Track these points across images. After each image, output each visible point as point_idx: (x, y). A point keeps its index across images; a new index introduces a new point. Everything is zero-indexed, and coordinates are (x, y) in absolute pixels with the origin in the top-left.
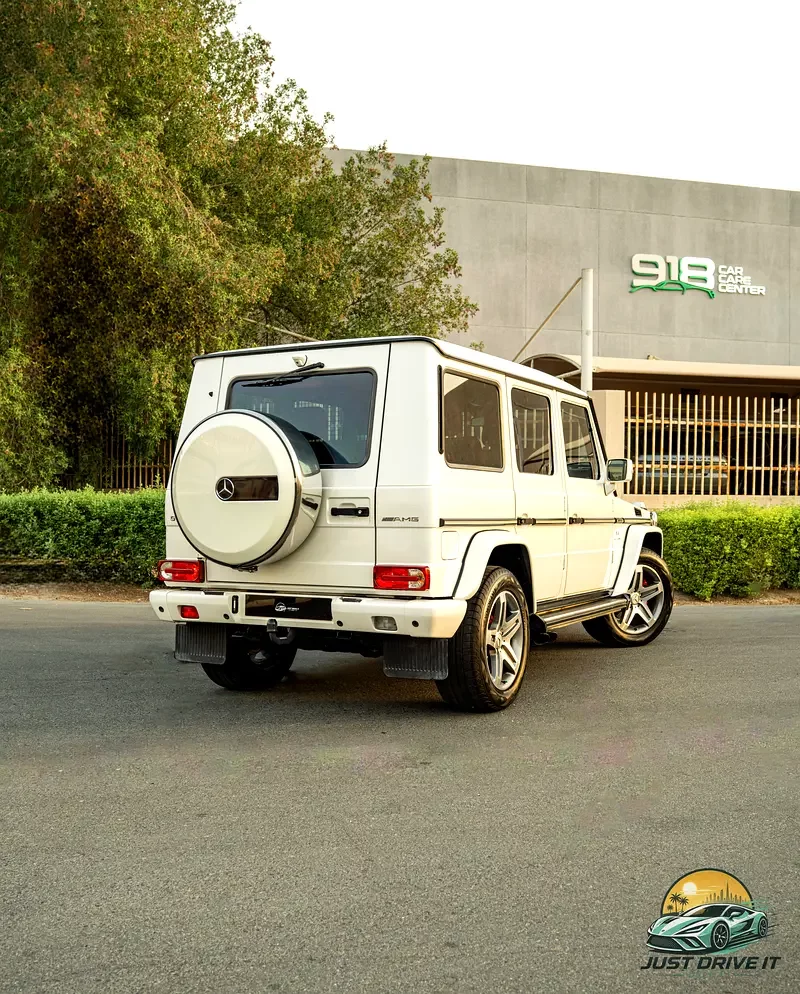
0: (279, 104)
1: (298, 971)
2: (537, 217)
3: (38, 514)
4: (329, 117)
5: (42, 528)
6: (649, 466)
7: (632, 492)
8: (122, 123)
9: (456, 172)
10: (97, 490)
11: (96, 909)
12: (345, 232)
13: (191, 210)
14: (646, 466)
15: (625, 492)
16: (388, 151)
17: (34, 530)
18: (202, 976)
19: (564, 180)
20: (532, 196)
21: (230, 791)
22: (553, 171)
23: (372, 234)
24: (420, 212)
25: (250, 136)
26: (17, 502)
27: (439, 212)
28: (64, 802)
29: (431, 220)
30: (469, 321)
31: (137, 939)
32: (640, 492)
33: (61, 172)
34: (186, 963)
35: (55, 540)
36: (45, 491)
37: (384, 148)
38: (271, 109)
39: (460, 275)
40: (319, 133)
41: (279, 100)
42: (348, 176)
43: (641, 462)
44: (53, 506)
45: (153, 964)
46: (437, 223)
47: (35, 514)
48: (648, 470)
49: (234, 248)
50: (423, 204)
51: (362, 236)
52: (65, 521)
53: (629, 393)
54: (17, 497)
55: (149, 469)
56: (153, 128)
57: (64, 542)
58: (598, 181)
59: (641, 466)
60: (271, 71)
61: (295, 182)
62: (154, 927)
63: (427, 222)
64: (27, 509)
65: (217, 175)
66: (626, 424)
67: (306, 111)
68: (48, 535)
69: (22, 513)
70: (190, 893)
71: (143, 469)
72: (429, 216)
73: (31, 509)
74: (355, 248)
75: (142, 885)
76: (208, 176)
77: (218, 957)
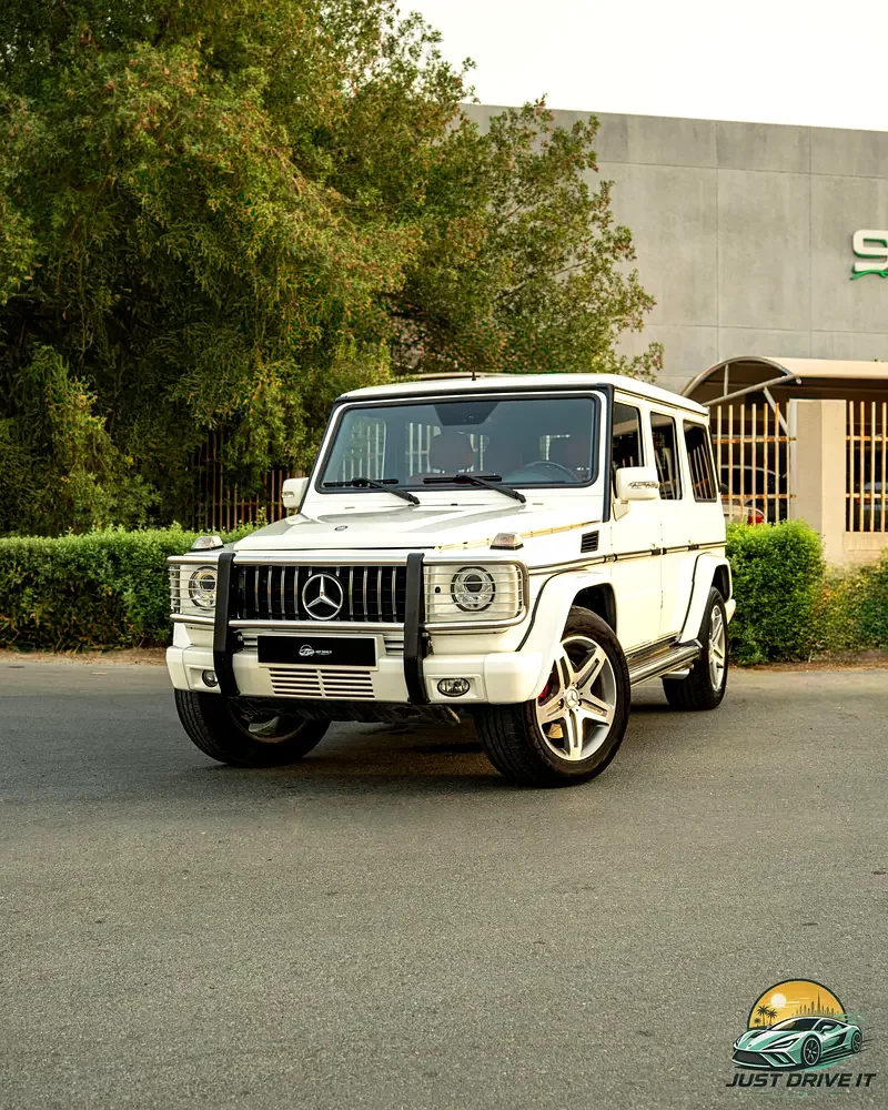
0: (402, 45)
1: (459, 1058)
2: (732, 185)
3: (112, 556)
4: (468, 63)
5: (117, 575)
6: (878, 496)
7: (857, 529)
8: (218, 75)
9: (626, 131)
10: (184, 529)
11: (210, 991)
12: (489, 208)
13: (300, 181)
14: (875, 496)
15: (848, 529)
16: (547, 107)
17: (108, 576)
18: (343, 1062)
19: (764, 139)
20: (723, 159)
21: (365, 869)
22: (751, 126)
23: (523, 210)
24: (583, 187)
25: (370, 88)
26: (86, 543)
27: (606, 186)
28: (163, 880)
29: (596, 195)
30: (646, 317)
31: (263, 1023)
32: (867, 529)
33: (151, 142)
34: (322, 1048)
35: (135, 591)
36: (121, 529)
37: (542, 104)
38: (392, 52)
39: (634, 257)
40: (457, 83)
41: (401, 41)
42: (496, 136)
43: (867, 491)
44: (132, 548)
45: (282, 1050)
46: (604, 199)
47: (109, 559)
48: (878, 502)
49: (354, 227)
50: (586, 175)
51: (511, 215)
52: (148, 567)
53: (852, 404)
54: (87, 537)
55: (246, 508)
56: (256, 82)
57: (145, 592)
58: (809, 139)
59: (867, 496)
60: (396, 8)
61: (426, 145)
62: (282, 1011)
63: (591, 198)
64: (99, 552)
65: (330, 138)
66: (848, 443)
67: (439, 57)
68: (126, 583)
69: (93, 557)
70: (323, 976)
71: (239, 507)
72: (594, 190)
73: (104, 552)
74: (502, 230)
75: (264, 967)
76: (321, 137)
77: (361, 1043)
